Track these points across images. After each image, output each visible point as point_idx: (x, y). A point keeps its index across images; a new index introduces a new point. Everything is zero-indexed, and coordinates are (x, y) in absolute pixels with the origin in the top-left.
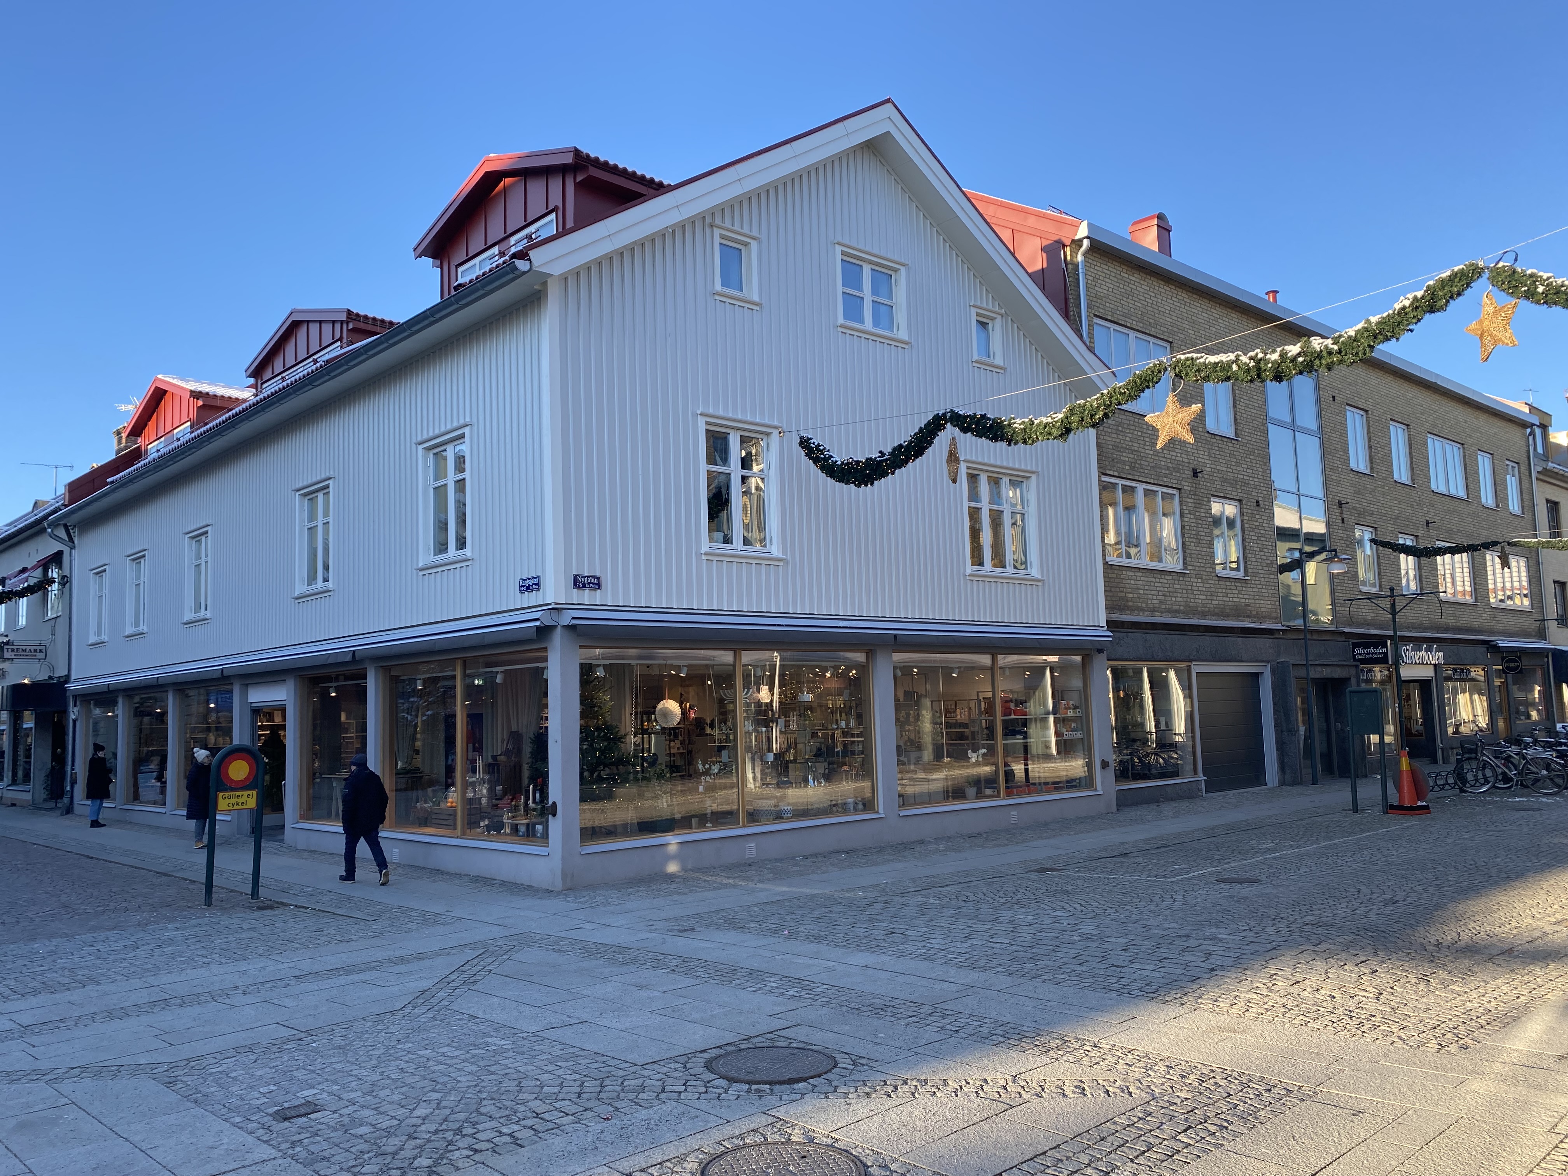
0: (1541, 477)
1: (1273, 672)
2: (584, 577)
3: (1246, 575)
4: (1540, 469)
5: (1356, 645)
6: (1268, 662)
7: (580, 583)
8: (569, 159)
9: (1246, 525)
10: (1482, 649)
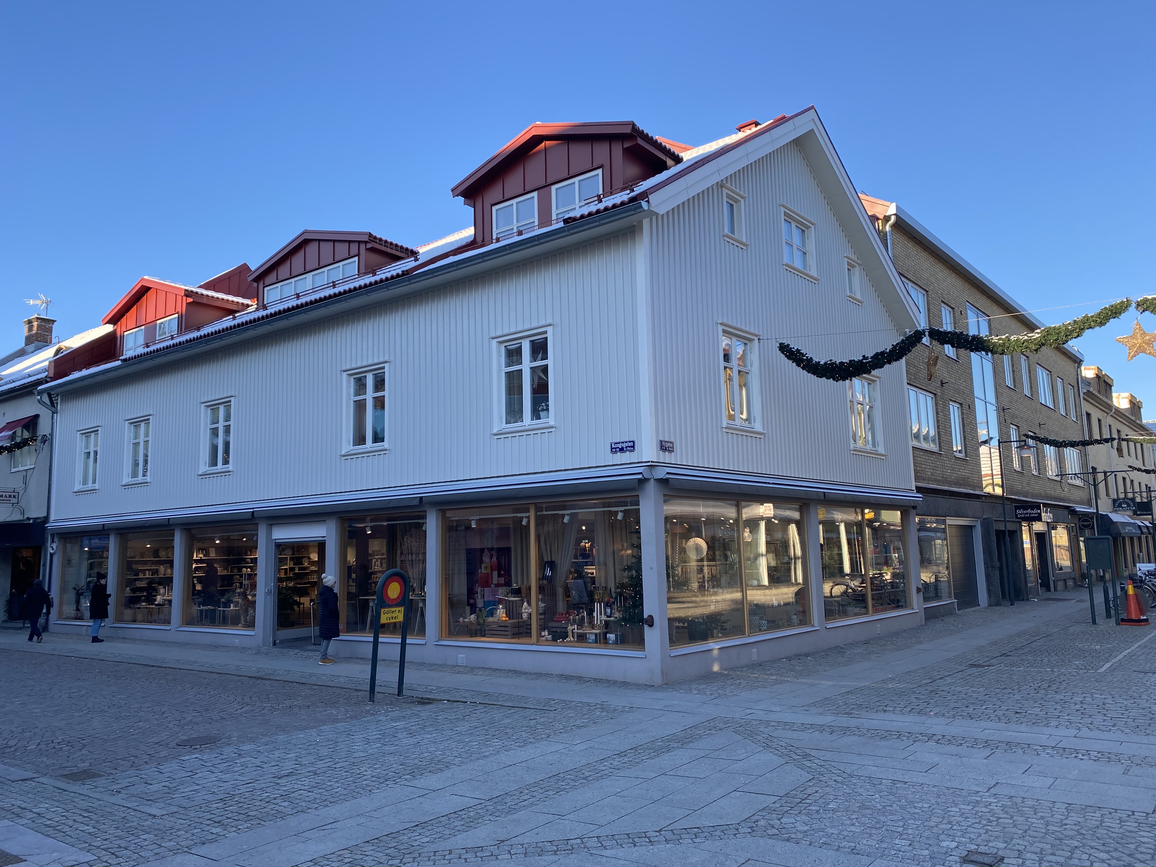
0: (1085, 397)
1: (982, 525)
2: (666, 442)
3: (966, 456)
4: (1085, 391)
5: (1017, 508)
6: (978, 518)
7: (663, 446)
8: (628, 130)
9: (965, 422)
10: (1066, 512)
